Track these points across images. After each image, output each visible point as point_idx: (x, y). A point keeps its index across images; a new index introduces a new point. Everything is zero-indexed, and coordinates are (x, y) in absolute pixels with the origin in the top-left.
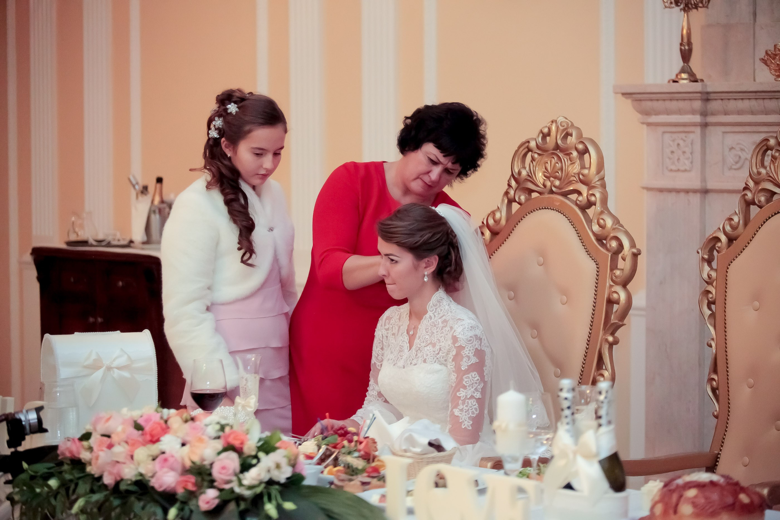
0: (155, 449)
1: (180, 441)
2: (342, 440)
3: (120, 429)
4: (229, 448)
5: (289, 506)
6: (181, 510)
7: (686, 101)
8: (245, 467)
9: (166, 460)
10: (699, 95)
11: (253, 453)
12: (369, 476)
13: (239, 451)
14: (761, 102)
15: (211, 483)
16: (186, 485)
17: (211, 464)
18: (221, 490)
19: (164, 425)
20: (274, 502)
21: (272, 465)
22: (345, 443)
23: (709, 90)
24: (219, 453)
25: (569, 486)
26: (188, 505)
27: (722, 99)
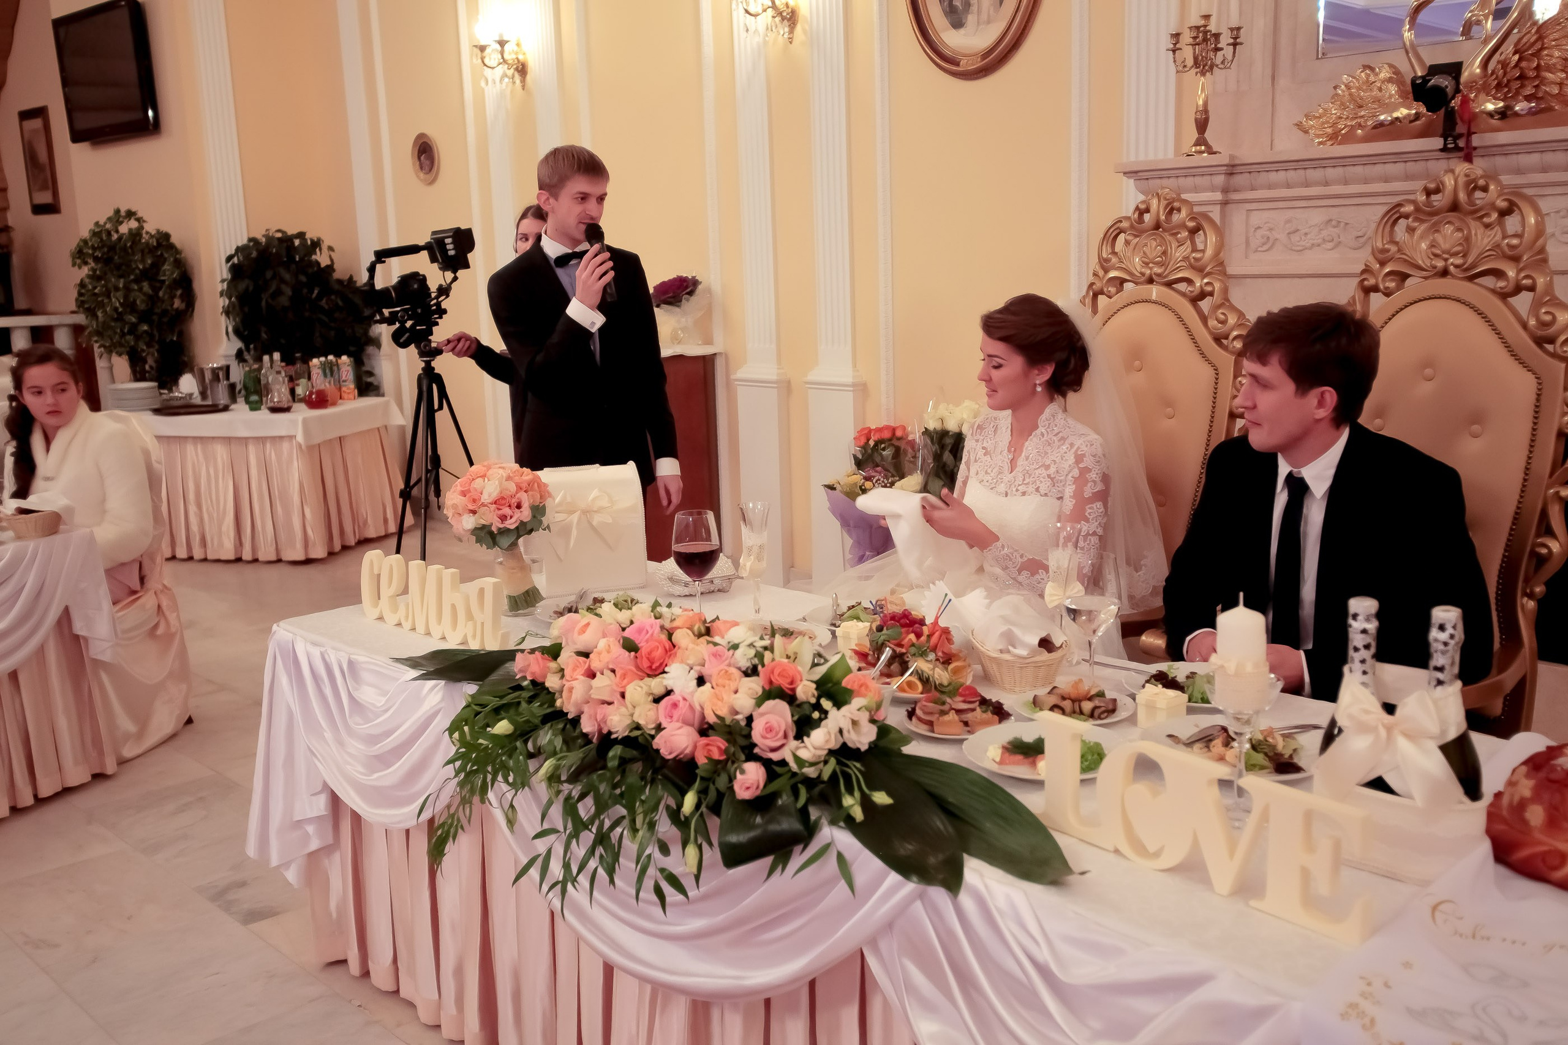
0: (657, 685)
1: (694, 675)
2: (908, 633)
3: (602, 644)
4: (773, 692)
5: (881, 798)
6: (703, 793)
7: (1205, 177)
8: (804, 726)
9: (675, 705)
10: (1225, 168)
11: (813, 701)
12: (964, 702)
13: (790, 698)
14: (1302, 172)
15: (750, 753)
16: (709, 750)
17: (750, 719)
18: (767, 764)
19: (667, 645)
20: (857, 794)
21: (846, 725)
22: (912, 636)
23: (1237, 162)
24: (760, 701)
25: (1379, 784)
26: (714, 783)
27: (1250, 172)
